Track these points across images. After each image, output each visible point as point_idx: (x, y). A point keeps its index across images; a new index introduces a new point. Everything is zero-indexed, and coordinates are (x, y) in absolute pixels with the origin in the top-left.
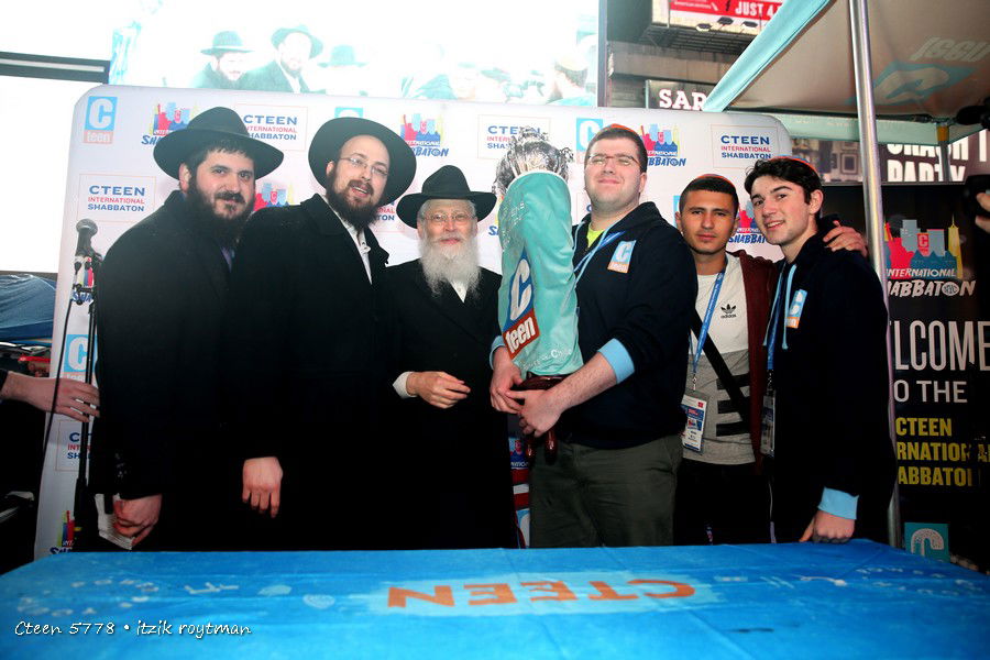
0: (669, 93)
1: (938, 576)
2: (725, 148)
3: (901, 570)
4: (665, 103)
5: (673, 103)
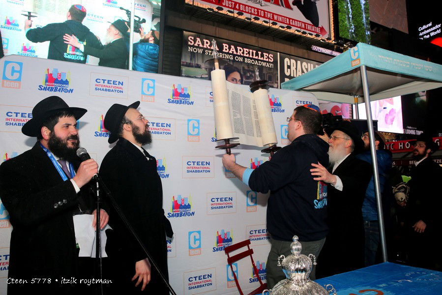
0: (193, 38)
4: (191, 42)
5: (195, 43)
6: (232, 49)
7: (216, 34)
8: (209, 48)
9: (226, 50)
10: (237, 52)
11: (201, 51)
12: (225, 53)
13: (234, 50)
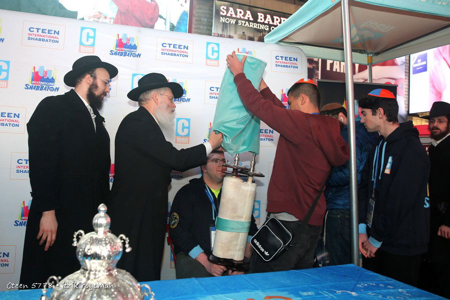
0: (225, 8)
1: (391, 287)
2: (277, 62)
3: (374, 284)
4: (223, 12)
5: (227, 13)
6: (267, 18)
7: (250, 2)
8: (242, 18)
9: (261, 19)
10: (273, 21)
11: (233, 21)
12: (260, 23)
13: (270, 20)
